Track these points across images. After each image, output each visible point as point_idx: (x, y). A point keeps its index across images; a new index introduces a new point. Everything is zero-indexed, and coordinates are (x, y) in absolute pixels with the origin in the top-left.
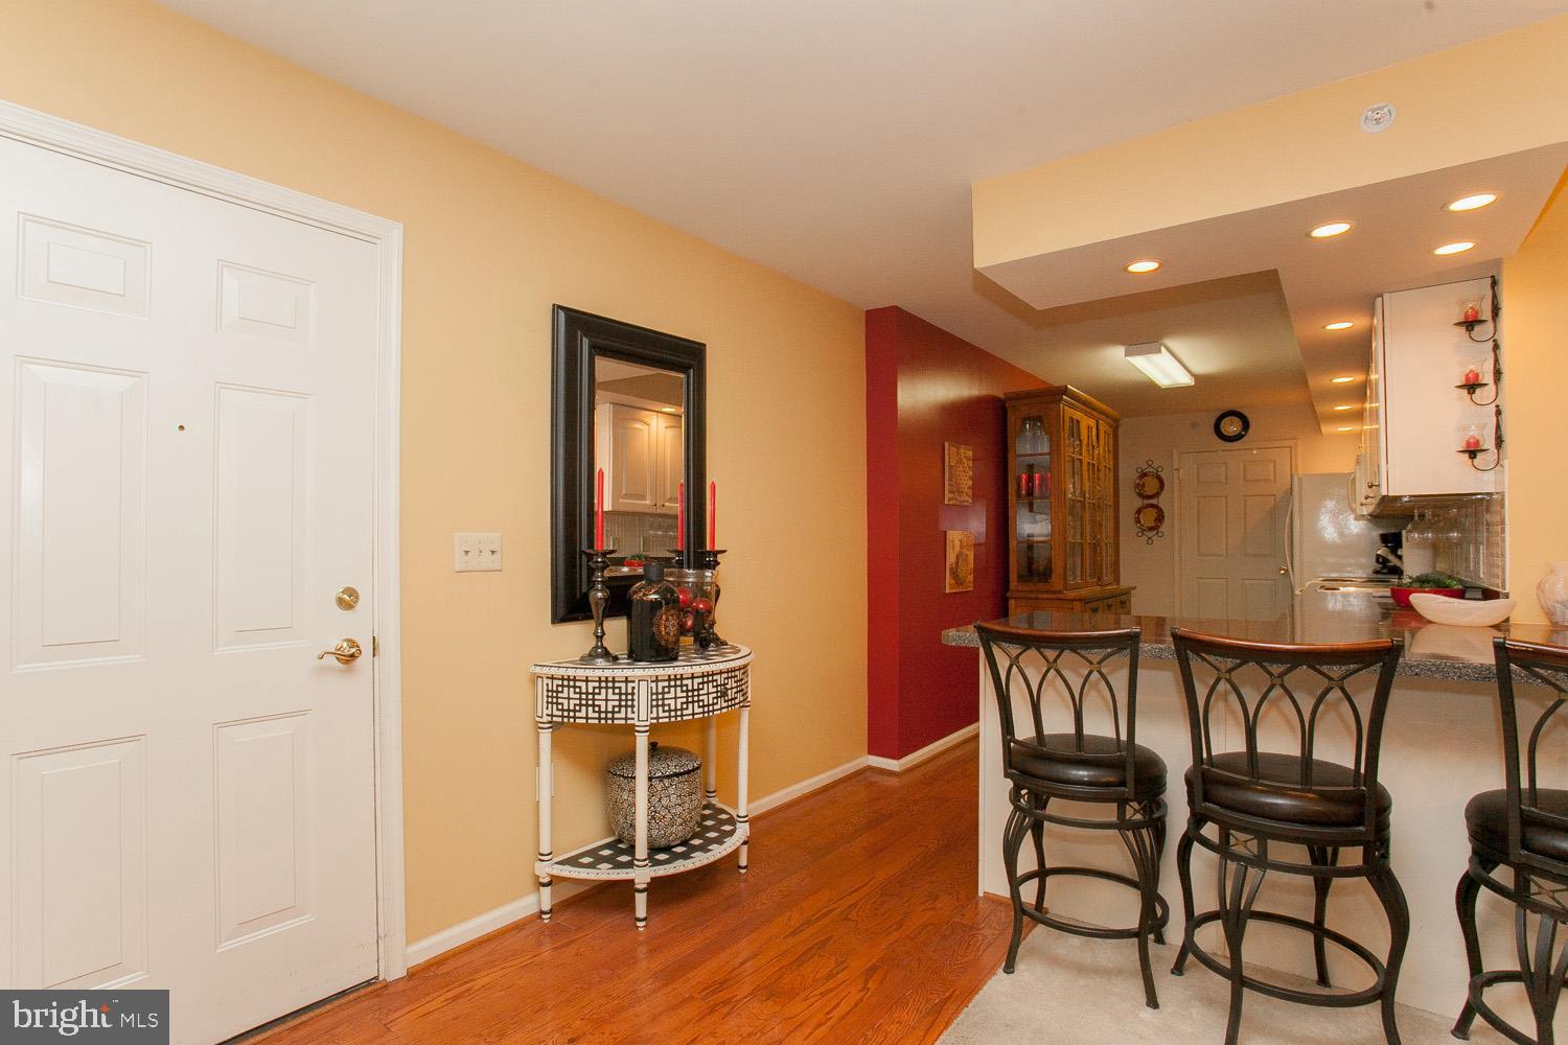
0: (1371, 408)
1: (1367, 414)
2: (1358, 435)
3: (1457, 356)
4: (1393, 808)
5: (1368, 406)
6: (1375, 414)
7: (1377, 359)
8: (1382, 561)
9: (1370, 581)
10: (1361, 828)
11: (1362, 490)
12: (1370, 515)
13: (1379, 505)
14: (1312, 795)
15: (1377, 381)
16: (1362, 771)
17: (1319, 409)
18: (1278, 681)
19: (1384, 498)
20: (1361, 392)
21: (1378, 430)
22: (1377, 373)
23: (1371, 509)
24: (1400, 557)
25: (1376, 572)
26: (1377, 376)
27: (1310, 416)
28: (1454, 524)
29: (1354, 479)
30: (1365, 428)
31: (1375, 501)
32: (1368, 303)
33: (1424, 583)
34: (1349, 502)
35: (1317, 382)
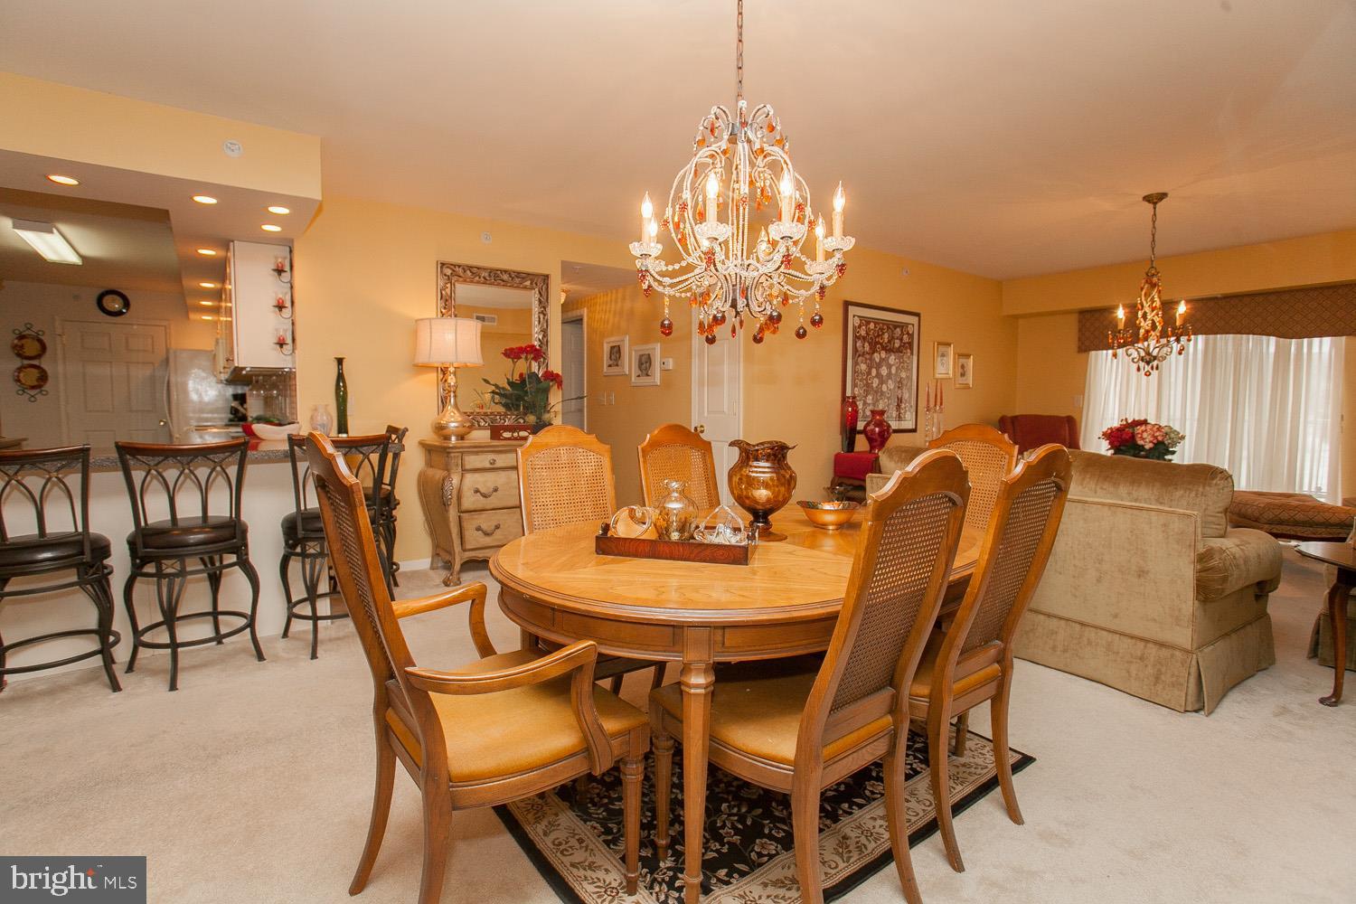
0: (226, 307)
1: (223, 310)
2: (215, 323)
3: (273, 289)
4: (249, 529)
5: (223, 304)
6: (229, 312)
7: (230, 276)
8: (234, 411)
9: (227, 425)
10: (235, 541)
11: (221, 362)
12: (227, 380)
13: (232, 373)
14: (207, 530)
15: (230, 290)
16: (234, 516)
17: (190, 301)
18: (187, 466)
19: (236, 367)
20: (218, 295)
21: (231, 322)
22: (230, 284)
23: (227, 377)
24: (246, 409)
25: (231, 420)
26: (230, 287)
27: (184, 305)
28: (274, 386)
29: (215, 355)
30: (222, 319)
31: (229, 371)
32: (225, 244)
33: (259, 420)
34: (213, 371)
35: (188, 283)
